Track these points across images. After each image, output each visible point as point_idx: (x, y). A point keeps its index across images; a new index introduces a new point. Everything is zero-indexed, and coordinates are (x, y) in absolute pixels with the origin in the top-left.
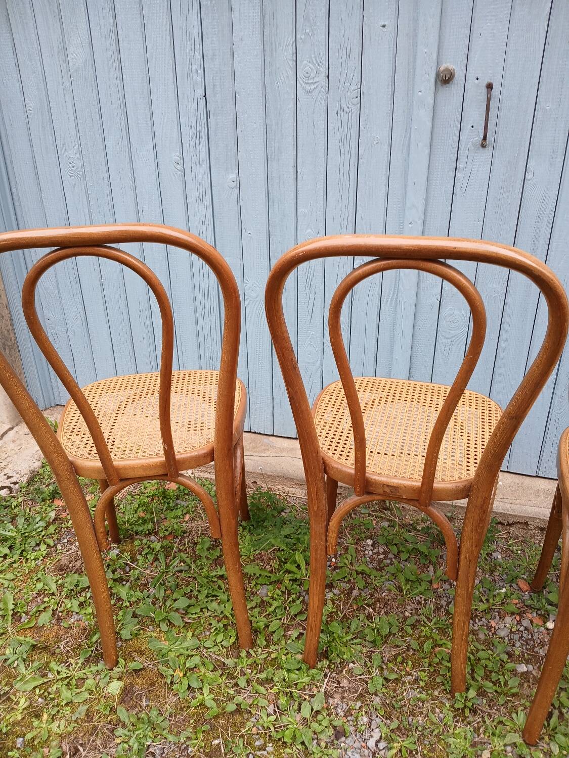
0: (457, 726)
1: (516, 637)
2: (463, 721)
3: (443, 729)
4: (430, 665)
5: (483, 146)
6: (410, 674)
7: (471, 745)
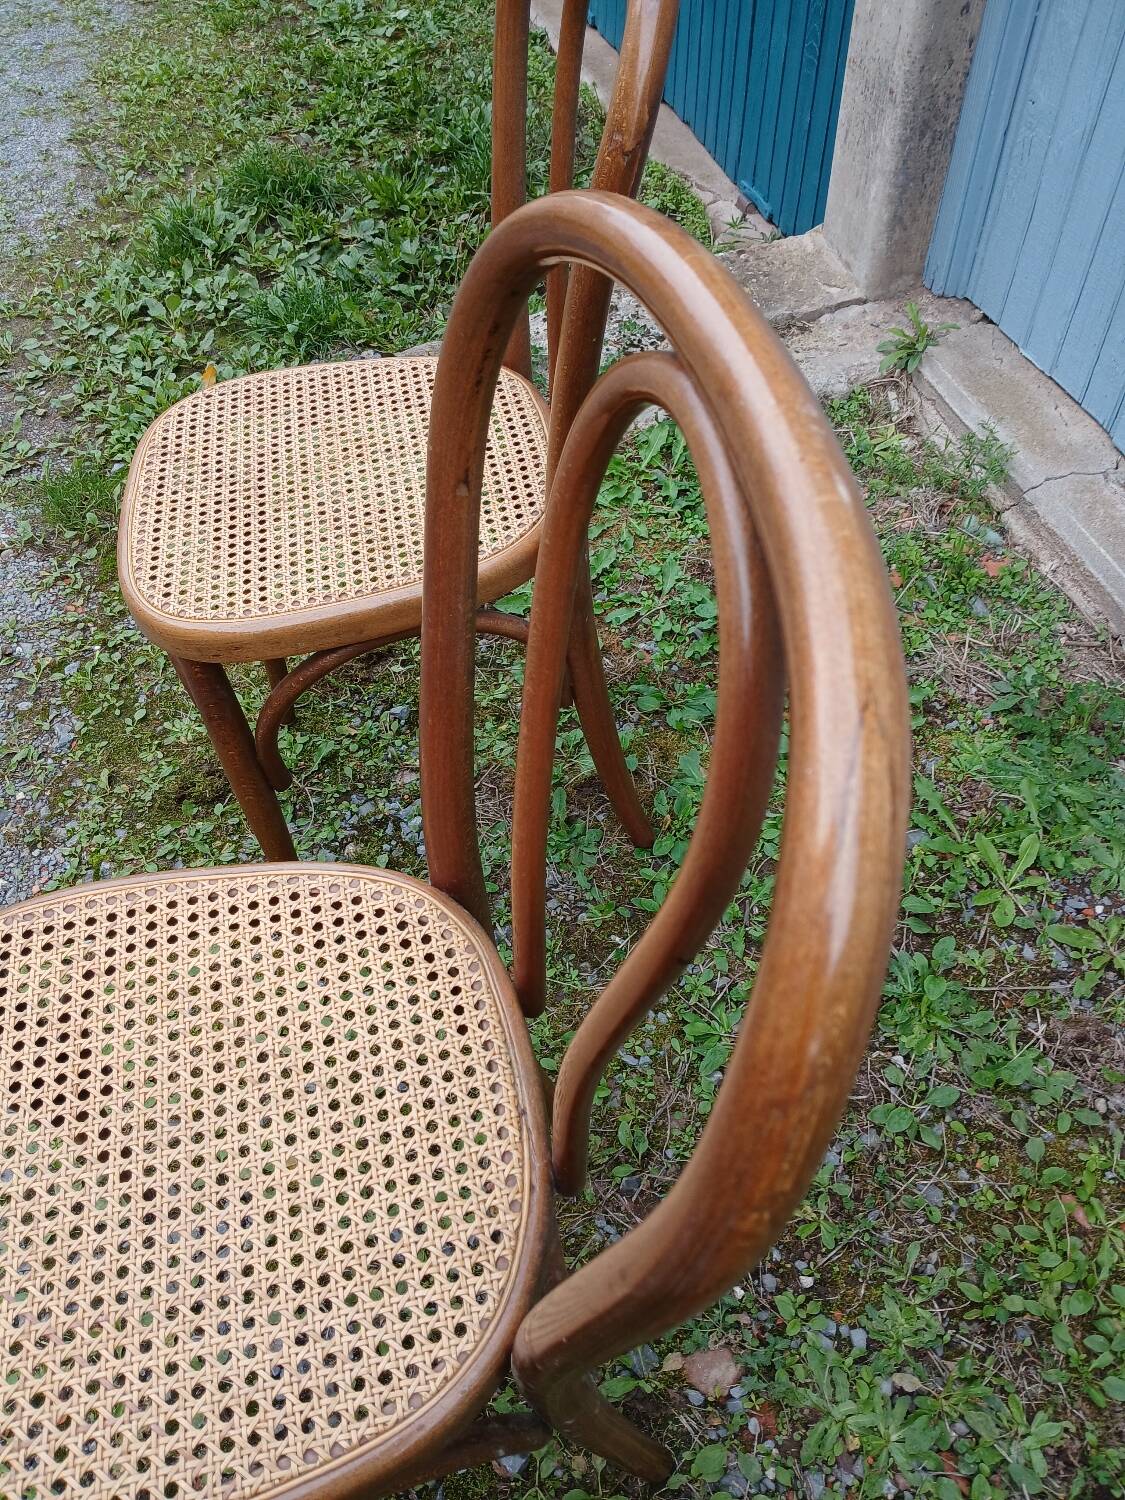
0: (932, 1306)
2: (951, 1315)
3: (902, 1283)
6: (974, 1175)
7: (913, 1349)
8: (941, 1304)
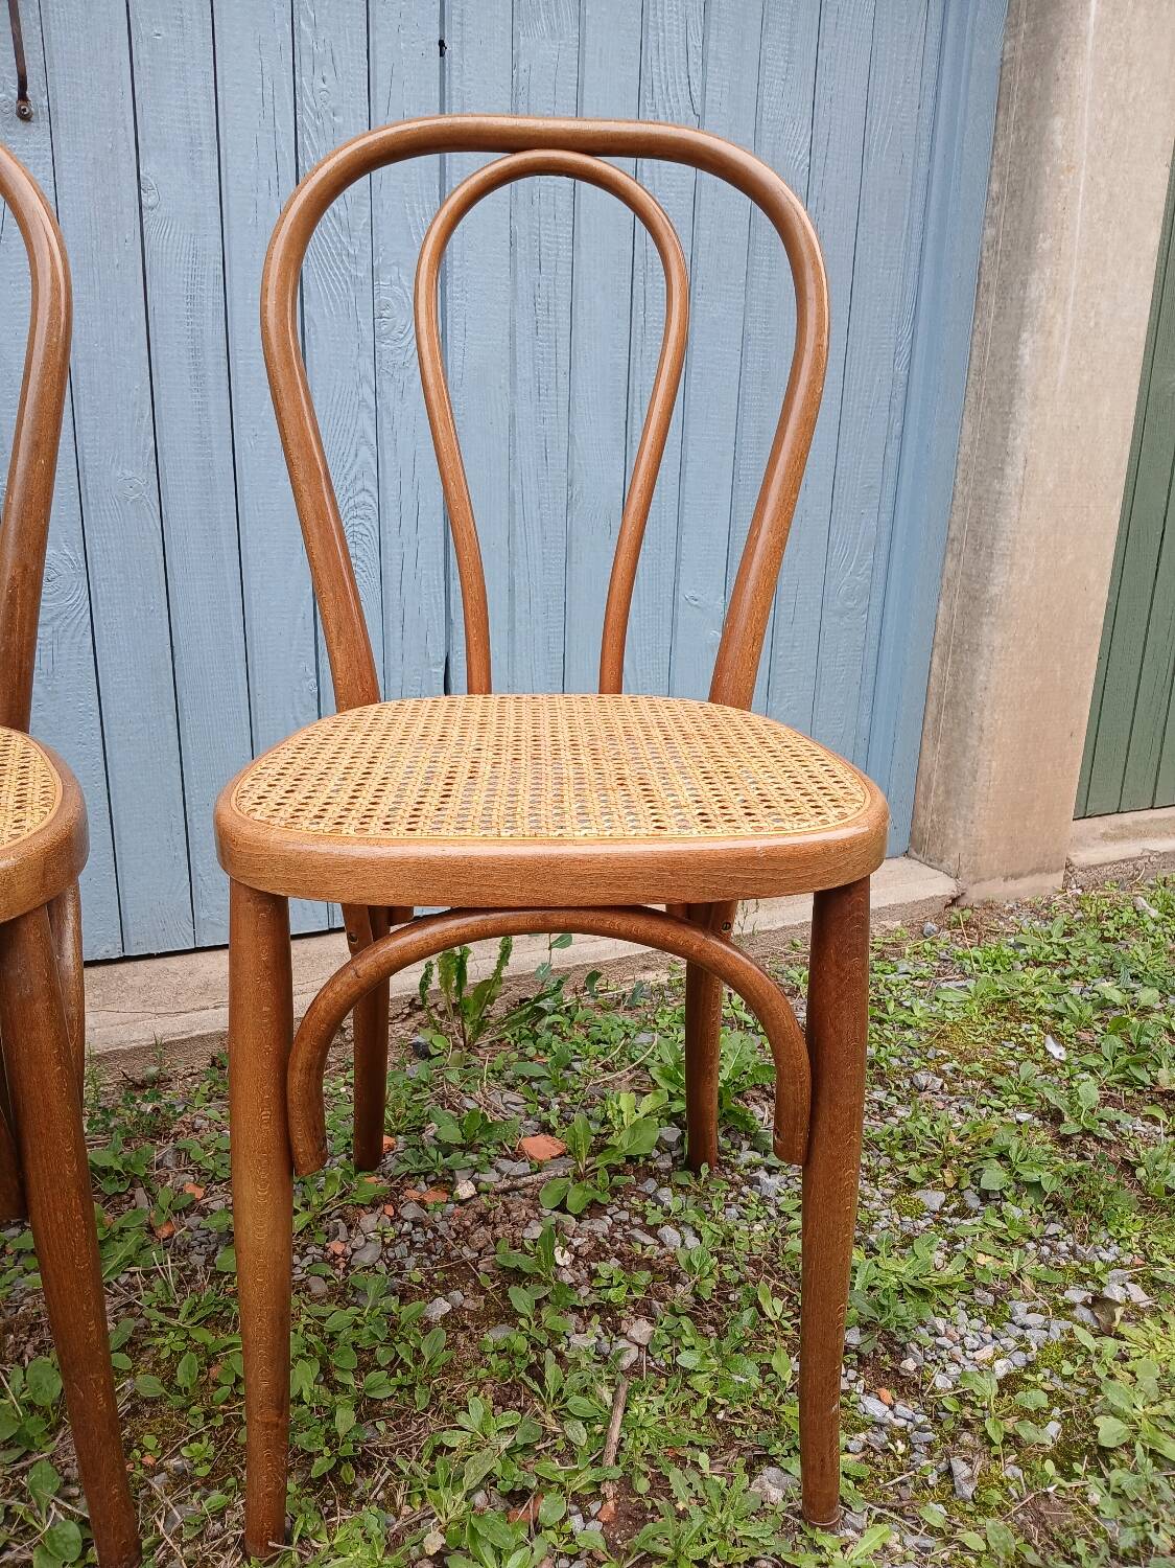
0: (333, 1523)
1: (400, 1250)
2: (345, 1504)
3: (301, 1555)
4: (208, 1416)
5: (25, 117)
6: (162, 1469)
7: (388, 1548)
8: (331, 1514)
